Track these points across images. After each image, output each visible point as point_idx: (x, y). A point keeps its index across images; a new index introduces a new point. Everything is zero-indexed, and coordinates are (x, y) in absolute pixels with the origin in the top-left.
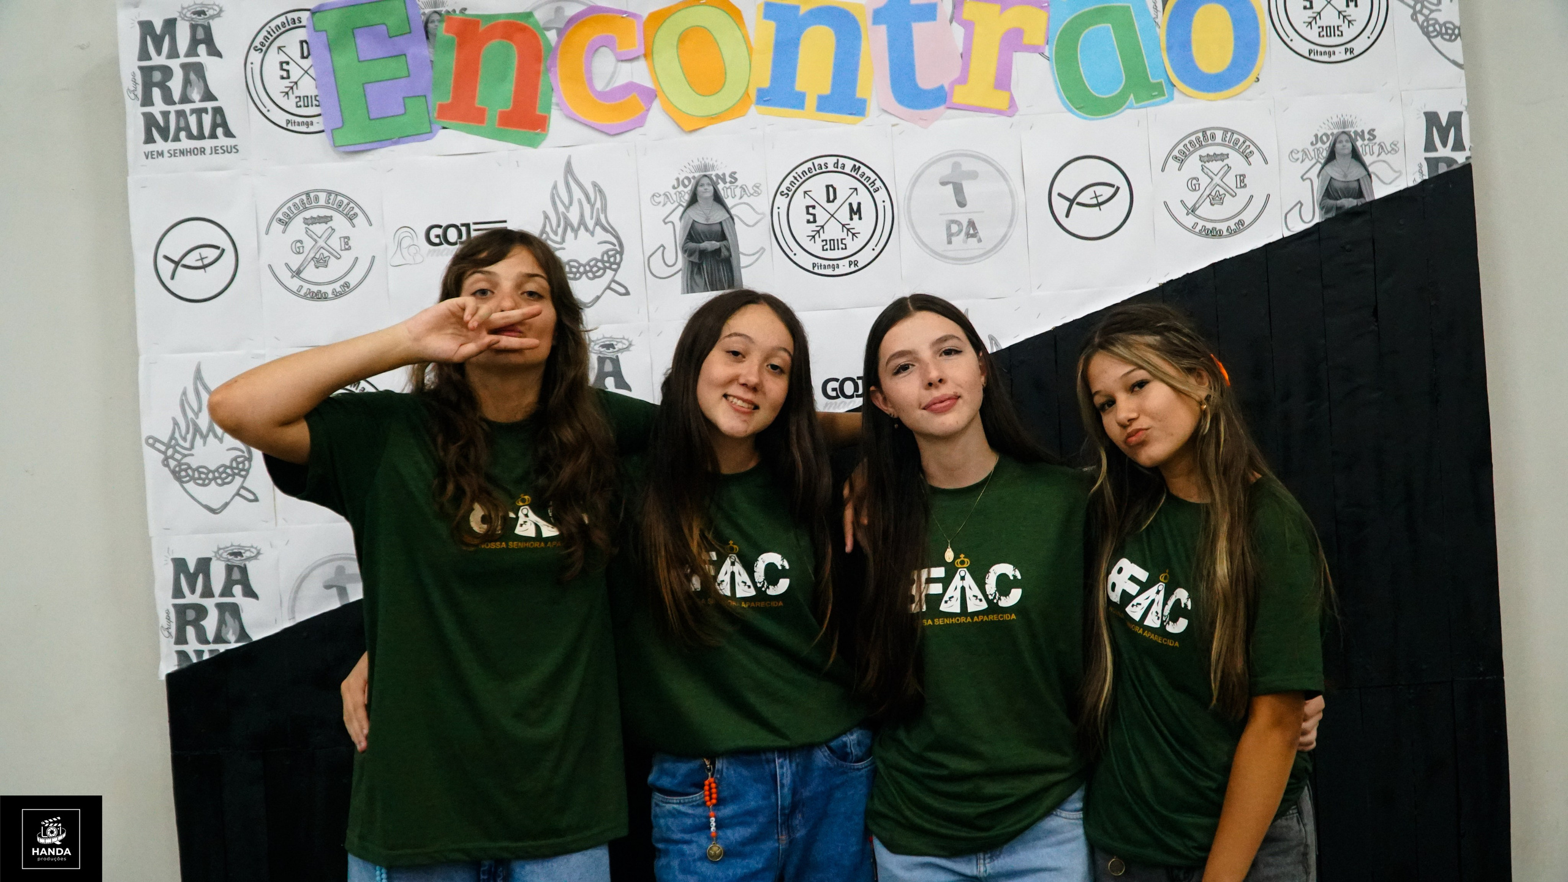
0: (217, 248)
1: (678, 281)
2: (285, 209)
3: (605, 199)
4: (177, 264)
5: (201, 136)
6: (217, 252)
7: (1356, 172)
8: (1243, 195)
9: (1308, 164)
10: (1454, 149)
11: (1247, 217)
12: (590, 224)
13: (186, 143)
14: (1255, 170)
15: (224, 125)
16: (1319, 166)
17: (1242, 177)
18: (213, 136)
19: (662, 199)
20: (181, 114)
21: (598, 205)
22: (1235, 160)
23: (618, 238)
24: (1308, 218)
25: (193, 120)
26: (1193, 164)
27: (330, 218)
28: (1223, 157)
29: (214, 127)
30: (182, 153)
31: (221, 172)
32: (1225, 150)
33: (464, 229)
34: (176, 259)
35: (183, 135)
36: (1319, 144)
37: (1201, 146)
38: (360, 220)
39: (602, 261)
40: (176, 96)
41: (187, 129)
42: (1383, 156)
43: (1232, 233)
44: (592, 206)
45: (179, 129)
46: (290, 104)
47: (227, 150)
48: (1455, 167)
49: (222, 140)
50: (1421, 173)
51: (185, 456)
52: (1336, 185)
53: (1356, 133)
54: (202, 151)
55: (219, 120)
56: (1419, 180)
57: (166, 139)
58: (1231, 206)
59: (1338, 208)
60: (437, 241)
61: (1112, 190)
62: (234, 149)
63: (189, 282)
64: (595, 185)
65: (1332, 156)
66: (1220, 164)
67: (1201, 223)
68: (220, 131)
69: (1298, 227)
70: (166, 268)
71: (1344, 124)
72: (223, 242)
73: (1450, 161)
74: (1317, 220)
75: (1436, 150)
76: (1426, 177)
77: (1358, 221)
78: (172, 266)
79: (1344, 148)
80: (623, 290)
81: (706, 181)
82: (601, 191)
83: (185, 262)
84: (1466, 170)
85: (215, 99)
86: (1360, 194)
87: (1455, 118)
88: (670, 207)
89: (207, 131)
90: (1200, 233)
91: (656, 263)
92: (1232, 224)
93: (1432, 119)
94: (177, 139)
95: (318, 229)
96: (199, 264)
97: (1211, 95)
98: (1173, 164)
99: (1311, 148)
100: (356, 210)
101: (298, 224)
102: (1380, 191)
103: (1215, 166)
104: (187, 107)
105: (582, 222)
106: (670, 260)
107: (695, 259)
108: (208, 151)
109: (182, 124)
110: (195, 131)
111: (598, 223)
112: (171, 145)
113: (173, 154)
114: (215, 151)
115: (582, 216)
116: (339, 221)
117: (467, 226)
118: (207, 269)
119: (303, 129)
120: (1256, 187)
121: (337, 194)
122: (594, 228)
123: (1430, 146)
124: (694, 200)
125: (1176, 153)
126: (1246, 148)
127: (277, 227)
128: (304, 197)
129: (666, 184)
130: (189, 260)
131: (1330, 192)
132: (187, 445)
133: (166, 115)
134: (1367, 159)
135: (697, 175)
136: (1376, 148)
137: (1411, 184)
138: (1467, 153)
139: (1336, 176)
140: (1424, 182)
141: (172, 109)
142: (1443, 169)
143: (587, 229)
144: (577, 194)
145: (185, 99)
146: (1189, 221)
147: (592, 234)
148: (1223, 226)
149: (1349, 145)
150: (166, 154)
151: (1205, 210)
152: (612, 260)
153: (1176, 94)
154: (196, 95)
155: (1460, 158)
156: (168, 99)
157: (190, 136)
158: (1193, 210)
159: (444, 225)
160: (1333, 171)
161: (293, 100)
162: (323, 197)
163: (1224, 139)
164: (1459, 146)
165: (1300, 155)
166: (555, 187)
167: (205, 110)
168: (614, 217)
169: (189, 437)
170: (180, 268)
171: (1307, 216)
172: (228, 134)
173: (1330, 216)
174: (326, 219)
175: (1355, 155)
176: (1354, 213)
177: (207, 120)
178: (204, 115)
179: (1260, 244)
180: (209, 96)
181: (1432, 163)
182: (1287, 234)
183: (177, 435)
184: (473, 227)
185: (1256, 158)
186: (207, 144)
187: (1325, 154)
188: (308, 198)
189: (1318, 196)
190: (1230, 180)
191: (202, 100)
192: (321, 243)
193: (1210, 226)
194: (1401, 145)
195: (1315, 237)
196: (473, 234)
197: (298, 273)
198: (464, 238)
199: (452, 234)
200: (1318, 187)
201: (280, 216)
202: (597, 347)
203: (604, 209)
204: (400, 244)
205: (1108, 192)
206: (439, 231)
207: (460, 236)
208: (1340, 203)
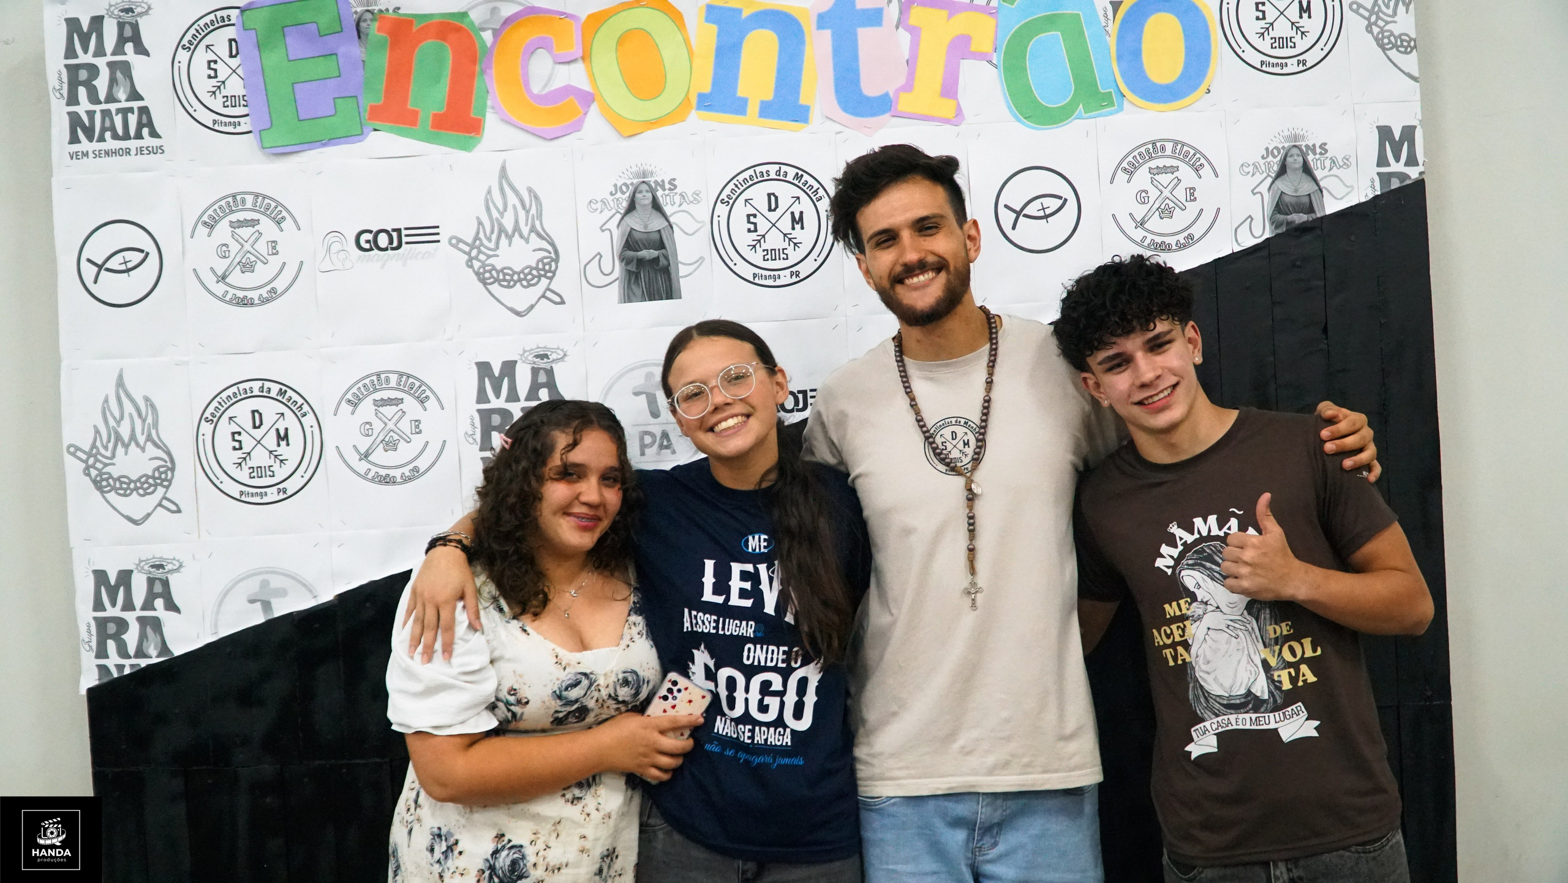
0: (142, 251)
1: (615, 290)
2: (210, 212)
3: (541, 205)
4: (100, 267)
5: (126, 137)
6: (141, 256)
7: (1307, 187)
8: (1193, 208)
9: (1259, 177)
10: (1407, 164)
11: (1197, 231)
12: (525, 231)
13: (111, 144)
14: (1205, 184)
15: (150, 124)
16: (1270, 180)
17: (1192, 190)
18: (139, 136)
19: (599, 205)
20: (106, 113)
21: (533, 211)
22: (1185, 172)
23: (553, 245)
25: (118, 120)
26: (1142, 177)
27: (257, 222)
28: (1173, 169)
29: (140, 126)
30: (107, 153)
31: (145, 173)
32: (1175, 163)
33: (395, 235)
34: (100, 262)
35: (108, 135)
36: (1270, 158)
37: (1151, 158)
38: (288, 224)
39: (537, 269)
40: (102, 96)
41: (113, 129)
42: (1335, 171)
43: (1181, 247)
44: (528, 213)
45: (103, 130)
46: (217, 104)
47: (152, 151)
48: (1408, 182)
49: (148, 141)
50: (1373, 187)
51: (106, 465)
52: (1287, 199)
53: (1307, 146)
54: (128, 152)
55: (145, 120)
56: (1371, 196)
57: (91, 140)
58: (1180, 220)
59: (1288, 223)
60: (367, 246)
61: (1060, 202)
62: (160, 150)
63: (112, 287)
64: (530, 190)
65: (1283, 170)
66: (1170, 177)
67: (1150, 237)
68: (145, 131)
69: (1248, 242)
70: (89, 271)
71: (1296, 137)
72: (148, 245)
73: (1402, 176)
74: (1267, 234)
75: (1389, 165)
76: (1379, 193)
77: (1308, 237)
78: (96, 269)
79: (1295, 162)
80: (558, 299)
81: (644, 187)
82: (536, 198)
83: (108, 265)
84: (1419, 186)
85: (141, 98)
86: (1311, 210)
87: (1409, 133)
88: (607, 214)
89: (132, 131)
90: (1148, 247)
91: (592, 269)
92: (1181, 238)
93: (1385, 133)
94: (102, 139)
95: (245, 232)
96: (123, 267)
97: (1162, 106)
98: (1121, 176)
99: (1262, 162)
100: (284, 214)
101: (223, 227)
102: (1331, 206)
103: (1165, 179)
104: (113, 107)
105: (517, 228)
106: (607, 269)
107: (632, 267)
108: (133, 152)
109: (108, 124)
110: (120, 131)
111: (533, 229)
112: (96, 146)
113: (98, 154)
114: (140, 151)
115: (517, 222)
116: (266, 225)
117: (398, 231)
118: (131, 273)
119: (230, 129)
120: (1206, 200)
121: (265, 197)
122: (529, 234)
123: (1382, 161)
124: (632, 207)
125: (1125, 164)
126: (1196, 161)
127: (202, 230)
128: (230, 199)
129: (603, 191)
130: (113, 264)
131: (1280, 207)
132: (108, 454)
133: (91, 114)
134: (1318, 174)
135: (635, 181)
136: (1328, 163)
137: (1363, 200)
138: (1421, 168)
139: (1287, 190)
140: (1376, 197)
141: (98, 108)
142: (1395, 184)
143: (521, 236)
144: (512, 199)
145: (111, 98)
146: (1138, 234)
147: (527, 241)
148: (1172, 241)
149: (1301, 159)
150: (91, 155)
151: (1154, 224)
152: (547, 268)
153: (1126, 103)
154: (122, 94)
155: (1414, 173)
156: (94, 98)
157: (115, 136)
158: (1142, 223)
159: (375, 230)
160: (1283, 185)
161: (220, 99)
162: (250, 199)
163: (1174, 151)
164: (1412, 161)
165: (1251, 169)
166: (489, 192)
167: (131, 110)
168: (551, 224)
169: (111, 445)
170: (103, 272)
171: (1258, 231)
172: (154, 134)
173: (1279, 231)
174: (253, 223)
175: (1307, 169)
176: (1303, 228)
177: (133, 119)
178: (130, 115)
179: (1209, 259)
180: (135, 95)
181: (1385, 178)
182: (1237, 249)
183: (98, 444)
184: (404, 232)
185: (1206, 171)
186: (133, 144)
187: (1276, 168)
188: (234, 201)
189: (1268, 210)
190: (1180, 193)
191: (127, 100)
192: (247, 247)
193: (1158, 239)
194: (1353, 160)
195: (1264, 253)
196: (405, 239)
197: (223, 278)
198: (395, 244)
199: (383, 240)
200: (1269, 201)
201: (205, 218)
202: (530, 358)
203: (540, 215)
204: (329, 250)
205: (1055, 204)
206: (369, 237)
207: (391, 242)
208: (1290, 218)
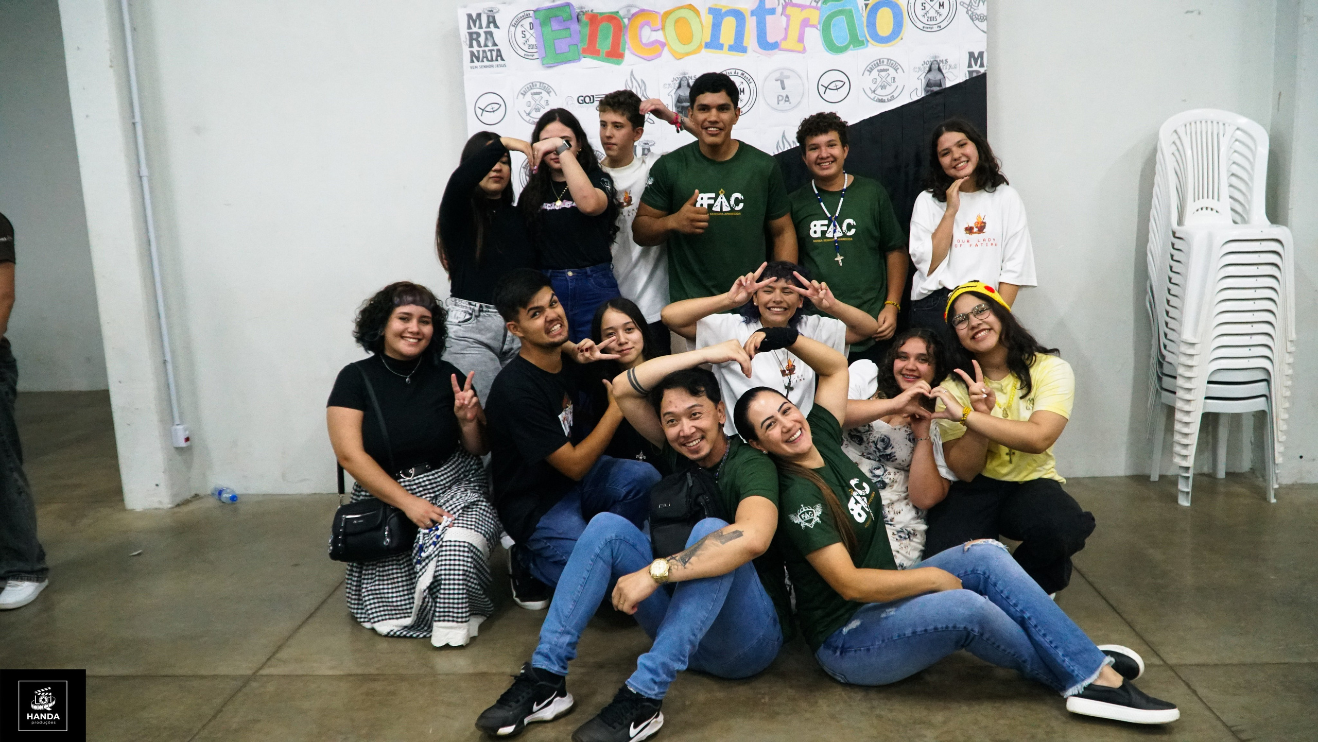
0: (498, 104)
2: (524, 89)
3: (646, 86)
4: (483, 110)
5: (492, 60)
6: (499, 106)
7: (939, 76)
8: (894, 85)
9: (920, 73)
10: (980, 67)
13: (486, 63)
14: (899, 76)
15: (501, 56)
16: (925, 74)
17: (894, 78)
18: (497, 60)
19: (667, 86)
20: (484, 51)
21: (643, 88)
22: (892, 71)
24: (920, 94)
25: (489, 54)
26: (875, 73)
27: (541, 93)
28: (887, 70)
29: (497, 56)
30: (484, 67)
31: (499, 74)
32: (888, 67)
33: (592, 98)
34: (483, 108)
35: (485, 59)
36: (925, 65)
37: (878, 66)
38: (552, 94)
40: (482, 44)
41: (487, 57)
42: (950, 70)
43: (889, 100)
44: (641, 89)
45: (483, 57)
46: (525, 48)
47: (501, 66)
48: (980, 74)
49: (500, 62)
50: (966, 76)
52: (931, 81)
53: (940, 60)
54: (492, 66)
55: (499, 54)
56: (965, 79)
57: (478, 61)
58: (889, 90)
59: (931, 91)
60: (581, 102)
61: (843, 83)
62: (504, 65)
63: (488, 118)
64: (642, 81)
65: (930, 70)
66: (886, 73)
67: (877, 97)
68: (499, 58)
69: (915, 98)
70: (479, 112)
71: (935, 57)
72: (501, 102)
73: (978, 71)
74: (923, 95)
75: (973, 67)
76: (968, 78)
77: (938, 97)
78: (481, 111)
79: (935, 66)
80: (652, 122)
81: (685, 78)
82: (644, 83)
83: (486, 109)
84: (983, 77)
85: (497, 46)
86: (940, 85)
87: (980, 55)
88: (670, 89)
89: (494, 58)
90: (876, 101)
92: (889, 97)
93: (971, 55)
94: (482, 61)
95: (536, 97)
96: (492, 110)
97: (883, 45)
98: (867, 73)
99: (922, 67)
100: (551, 90)
101: (529, 95)
102: (948, 84)
103: (884, 74)
104: (486, 49)
107: (680, 110)
108: (494, 66)
109: (485, 55)
110: (489, 58)
111: (643, 95)
112: (480, 64)
113: (481, 67)
114: (497, 66)
116: (544, 94)
117: (593, 96)
118: (494, 112)
119: (530, 57)
120: (899, 82)
121: (544, 83)
123: (970, 66)
124: (680, 86)
125: (868, 68)
126: (896, 67)
127: (521, 96)
128: (531, 84)
129: (669, 81)
130: (488, 109)
131: (929, 85)
133: (478, 51)
134: (944, 71)
135: (681, 76)
136: (948, 67)
137: (961, 81)
138: (985, 68)
139: (931, 78)
140: (966, 80)
141: (481, 49)
142: (975, 75)
144: (635, 84)
145: (486, 45)
146: (872, 96)
148: (886, 98)
149: (937, 66)
150: (479, 67)
151: (879, 91)
153: (869, 44)
154: (490, 44)
155: (982, 70)
156: (479, 45)
157: (487, 60)
158: (874, 91)
159: (584, 96)
160: (930, 76)
161: (527, 46)
162: (538, 84)
163: (887, 63)
164: (982, 65)
165: (917, 69)
166: (627, 81)
167: (494, 50)
170: (484, 112)
172: (502, 59)
173: (928, 94)
174: (540, 93)
175: (939, 69)
176: (937, 93)
177: (494, 54)
178: (493, 52)
179: (900, 105)
180: (495, 45)
181: (971, 72)
182: (911, 101)
184: (595, 97)
186: (494, 63)
187: (927, 69)
188: (532, 86)
189: (924, 85)
190: (889, 80)
191: (492, 46)
192: (538, 102)
193: (880, 98)
194: (958, 66)
195: (921, 102)
196: (595, 99)
197: (529, 114)
198: (592, 101)
199: (587, 100)
200: (924, 82)
201: (522, 92)
202: (642, 144)
203: (645, 90)
204: (567, 104)
205: (840, 84)
206: (582, 98)
207: (590, 100)
208: (932, 89)
